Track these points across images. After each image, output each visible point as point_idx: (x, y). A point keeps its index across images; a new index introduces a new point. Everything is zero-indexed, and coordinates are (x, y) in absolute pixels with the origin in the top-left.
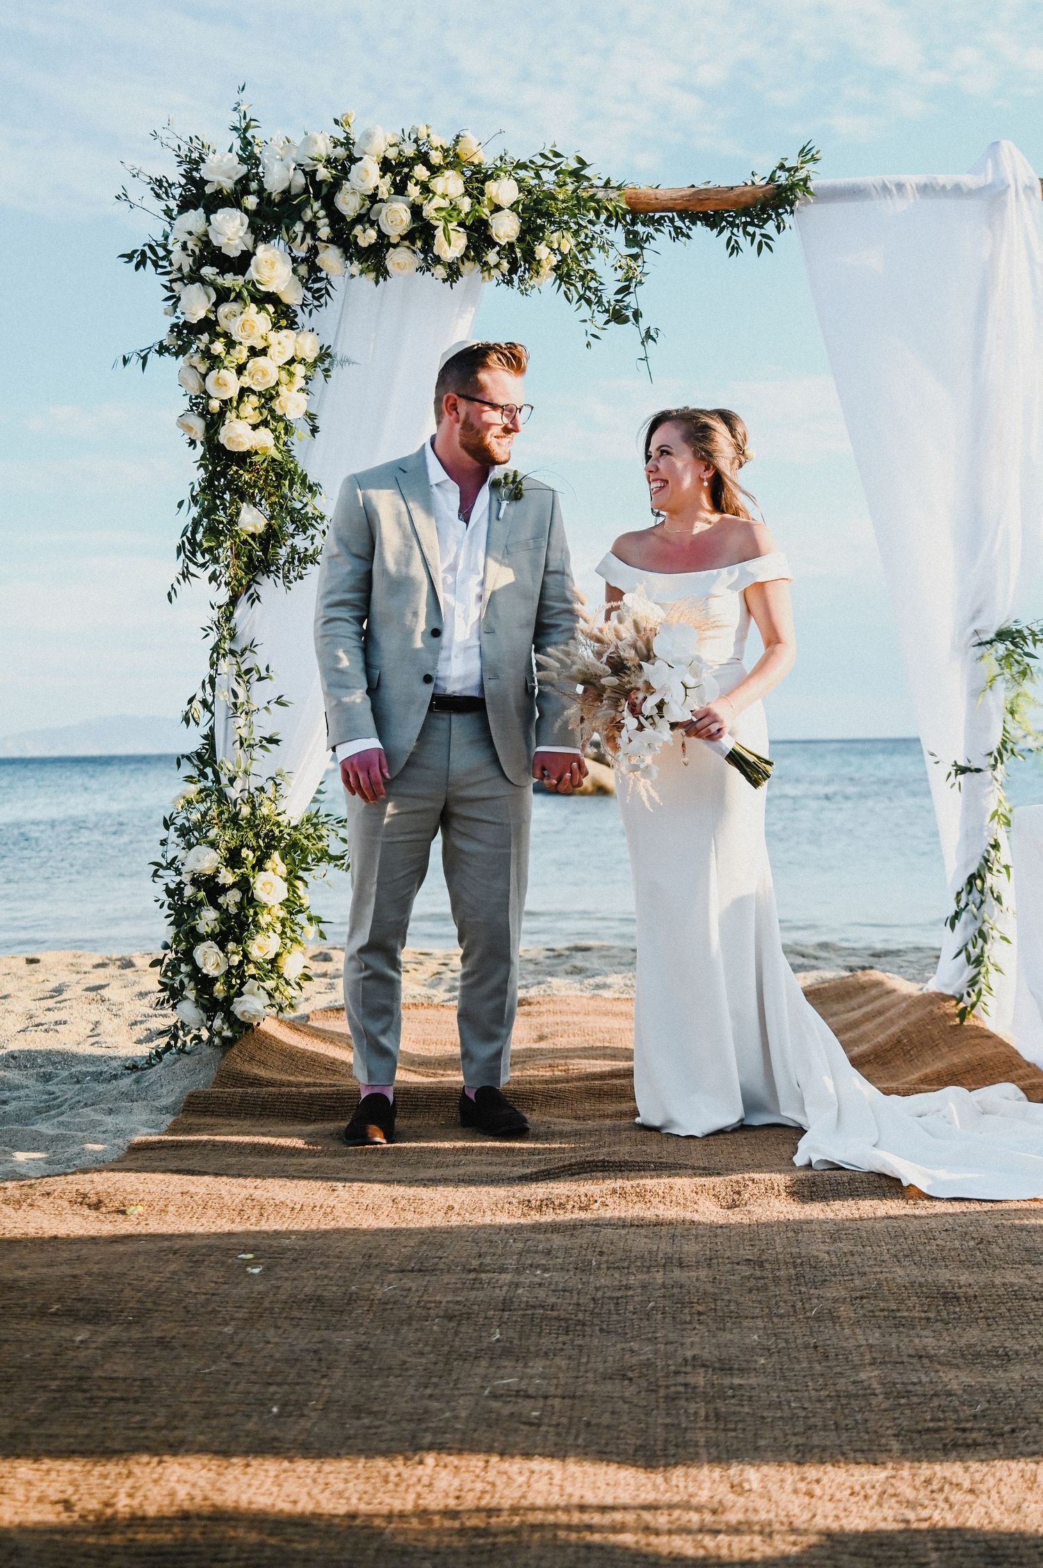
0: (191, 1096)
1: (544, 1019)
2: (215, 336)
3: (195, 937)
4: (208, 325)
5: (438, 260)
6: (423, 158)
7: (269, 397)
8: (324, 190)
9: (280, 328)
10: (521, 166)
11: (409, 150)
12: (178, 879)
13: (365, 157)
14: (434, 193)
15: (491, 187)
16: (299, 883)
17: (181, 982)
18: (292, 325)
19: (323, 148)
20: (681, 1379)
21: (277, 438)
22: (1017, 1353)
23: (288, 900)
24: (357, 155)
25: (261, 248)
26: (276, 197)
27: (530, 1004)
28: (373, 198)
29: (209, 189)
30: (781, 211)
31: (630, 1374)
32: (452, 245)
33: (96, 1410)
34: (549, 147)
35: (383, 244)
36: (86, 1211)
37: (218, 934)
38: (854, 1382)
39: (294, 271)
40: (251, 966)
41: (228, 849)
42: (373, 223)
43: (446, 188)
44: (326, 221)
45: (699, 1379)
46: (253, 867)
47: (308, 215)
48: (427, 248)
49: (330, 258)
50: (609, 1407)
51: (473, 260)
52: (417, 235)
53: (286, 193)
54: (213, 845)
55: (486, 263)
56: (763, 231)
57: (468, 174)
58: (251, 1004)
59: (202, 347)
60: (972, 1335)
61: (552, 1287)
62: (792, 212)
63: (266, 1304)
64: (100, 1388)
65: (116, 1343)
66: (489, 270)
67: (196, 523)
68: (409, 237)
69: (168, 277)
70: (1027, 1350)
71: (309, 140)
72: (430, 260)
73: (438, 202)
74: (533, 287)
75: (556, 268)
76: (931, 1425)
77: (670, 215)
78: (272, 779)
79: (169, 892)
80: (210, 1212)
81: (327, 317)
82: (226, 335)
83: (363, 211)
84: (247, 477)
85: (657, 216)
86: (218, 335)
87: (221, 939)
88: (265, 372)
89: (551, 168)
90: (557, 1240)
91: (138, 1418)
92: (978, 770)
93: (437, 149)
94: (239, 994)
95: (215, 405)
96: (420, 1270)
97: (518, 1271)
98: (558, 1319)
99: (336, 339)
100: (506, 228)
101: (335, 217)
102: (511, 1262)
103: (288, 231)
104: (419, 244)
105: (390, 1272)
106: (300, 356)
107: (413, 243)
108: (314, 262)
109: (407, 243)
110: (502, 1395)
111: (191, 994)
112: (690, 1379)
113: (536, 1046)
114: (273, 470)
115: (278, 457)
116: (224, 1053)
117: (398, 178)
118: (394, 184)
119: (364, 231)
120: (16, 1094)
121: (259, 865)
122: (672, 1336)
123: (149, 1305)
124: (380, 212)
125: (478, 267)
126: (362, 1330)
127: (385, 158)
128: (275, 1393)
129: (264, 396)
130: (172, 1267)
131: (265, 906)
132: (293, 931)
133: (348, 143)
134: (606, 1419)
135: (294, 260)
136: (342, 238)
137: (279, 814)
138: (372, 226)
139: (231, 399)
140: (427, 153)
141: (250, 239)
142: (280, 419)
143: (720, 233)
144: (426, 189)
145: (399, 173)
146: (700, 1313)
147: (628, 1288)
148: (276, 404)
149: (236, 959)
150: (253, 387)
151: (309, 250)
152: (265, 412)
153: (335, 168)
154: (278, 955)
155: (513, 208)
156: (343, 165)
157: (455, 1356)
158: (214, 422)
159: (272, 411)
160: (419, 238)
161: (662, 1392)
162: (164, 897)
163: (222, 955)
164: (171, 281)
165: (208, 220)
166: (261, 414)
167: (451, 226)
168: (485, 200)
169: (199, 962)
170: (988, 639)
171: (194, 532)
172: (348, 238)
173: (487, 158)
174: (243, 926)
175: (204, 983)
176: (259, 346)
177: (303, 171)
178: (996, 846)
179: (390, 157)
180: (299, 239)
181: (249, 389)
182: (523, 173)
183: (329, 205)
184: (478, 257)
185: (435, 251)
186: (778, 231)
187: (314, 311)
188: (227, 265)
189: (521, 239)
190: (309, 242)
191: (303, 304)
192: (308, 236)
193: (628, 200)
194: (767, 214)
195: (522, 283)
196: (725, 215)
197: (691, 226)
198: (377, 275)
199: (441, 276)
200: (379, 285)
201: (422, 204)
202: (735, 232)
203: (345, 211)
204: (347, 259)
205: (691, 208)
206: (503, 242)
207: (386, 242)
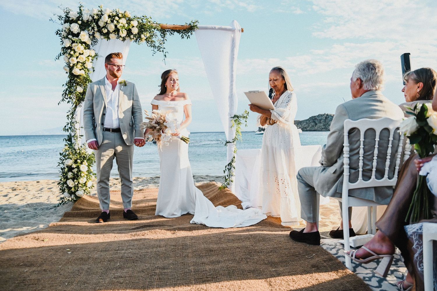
0: (65, 213)
1: (146, 193)
2: (71, 50)
3: (67, 179)
4: (70, 48)
5: (121, 36)
6: (118, 15)
7: (83, 64)
8: (96, 21)
9: (86, 49)
10: (138, 18)
11: (115, 14)
12: (64, 166)
13: (105, 14)
14: (120, 23)
15: (132, 22)
16: (90, 167)
17: (64, 188)
18: (89, 48)
19: (96, 12)
20: (154, 271)
21: (85, 72)
22: (221, 261)
23: (88, 170)
24: (103, 14)
25: (82, 33)
26: (85, 22)
27: (143, 190)
28: (106, 23)
29: (70, 19)
30: (192, 31)
31: (144, 271)
32: (123, 33)
33: (26, 287)
34: (144, 15)
36: (35, 240)
37: (72, 178)
38: (188, 270)
39: (89, 37)
40: (80, 184)
41: (74, 160)
42: (106, 28)
43: (122, 22)
44: (96, 27)
45: (157, 271)
46: (80, 163)
47: (93, 26)
48: (118, 34)
49: (97, 35)
50: (138, 278)
52: (116, 31)
53: (88, 21)
54: (71, 159)
55: (131, 38)
56: (188, 34)
57: (127, 19)
58: (80, 193)
59: (69, 52)
60: (214, 258)
61: (132, 253)
62: (194, 31)
63: (70, 260)
64: (28, 282)
65: (34, 271)
66: (131, 39)
67: (67, 90)
68: (114, 31)
69: (61, 37)
70: (223, 260)
71: (93, 10)
72: (119, 37)
74: (141, 43)
75: (146, 40)
76: (201, 277)
77: (170, 30)
78: (83, 144)
79: (62, 169)
80: (63, 240)
81: (96, 47)
82: (74, 50)
83: (104, 25)
84: (79, 80)
85: (167, 30)
86: (72, 50)
87: (73, 179)
88: (82, 58)
89: (145, 19)
90: (136, 243)
91: (35, 288)
92: (231, 142)
93: (120, 14)
94: (78, 191)
95: (71, 65)
96: (105, 251)
97: (126, 250)
98: (132, 260)
99: (98, 52)
100: (135, 31)
101: (98, 26)
102: (125, 248)
103: (88, 29)
104: (116, 33)
105: (99, 252)
106: (91, 55)
108: (94, 35)
109: (114, 33)
110: (116, 278)
111: (66, 191)
112: (156, 271)
113: (143, 199)
114: (85, 79)
115: (86, 76)
116: (74, 203)
117: (112, 19)
118: (111, 20)
120: (28, 213)
121: (81, 163)
122: (154, 262)
123: (44, 262)
124: (108, 26)
125: (129, 39)
126: (90, 265)
128: (67, 280)
129: (82, 63)
130: (51, 253)
131: (83, 172)
132: (89, 177)
133: (101, 11)
134: (137, 281)
135: (90, 35)
136: (100, 31)
137: (86, 152)
138: (106, 29)
139: (75, 64)
140: (118, 14)
141: (79, 30)
142: (87, 68)
143: (180, 34)
144: (118, 22)
145: (112, 18)
146: (161, 257)
147: (148, 252)
148: (85, 65)
149: (76, 183)
151: (93, 33)
152: (83, 67)
153: (99, 16)
154: (86, 182)
155: (137, 27)
156: (100, 15)
157: (109, 269)
158: (71, 68)
159: (84, 66)
161: (150, 274)
162: (61, 170)
163: (73, 182)
164: (62, 38)
165: (70, 26)
167: (123, 30)
168: (131, 25)
169: (68, 184)
170: (233, 117)
171: (66, 91)
173: (132, 17)
174: (78, 176)
175: (69, 188)
176: (81, 53)
177: (92, 16)
178: (234, 157)
179: (110, 15)
180: (90, 30)
181: (79, 62)
182: (139, 20)
183: (97, 24)
184: (129, 36)
185: (120, 35)
186: (191, 35)
187: (94, 46)
188: (74, 35)
189: (138, 33)
190: (93, 31)
191: (92, 44)
192: (92, 30)
193: (161, 27)
194: (189, 31)
195: (138, 42)
196: (181, 31)
197: (174, 32)
198: (108, 39)
199: (121, 40)
200: (108, 41)
201: (117, 25)
202: (183, 34)
203: (100, 25)
204: (101, 35)
205: (174, 29)
206: (134, 34)
207: (109, 32)
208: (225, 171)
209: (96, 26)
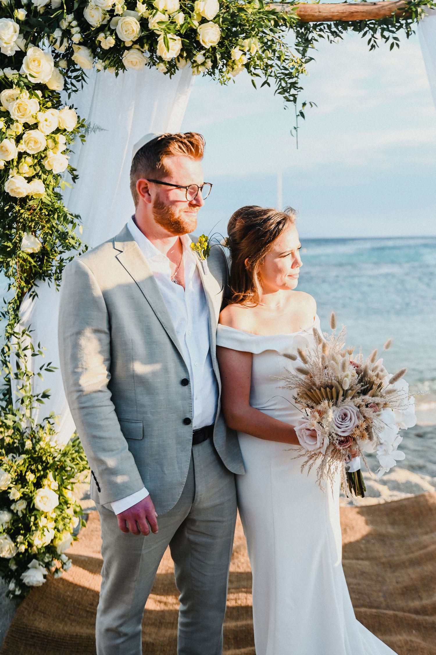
5: (161, 59)
7: (40, 158)
8: (76, 6)
9: (47, 108)
14: (157, 10)
15: (199, 5)
16: (66, 493)
18: (57, 105)
21: (47, 186)
23: (60, 504)
25: (31, 51)
26: (41, 10)
28: (112, 13)
30: (409, 21)
32: (170, 48)
35: (120, 47)
37: (10, 531)
39: (56, 65)
40: (34, 550)
41: (17, 473)
43: (166, 5)
44: (78, 29)
46: (34, 485)
47: (64, 25)
48: (153, 50)
49: (82, 56)
51: (186, 58)
52: (145, 41)
53: (47, 7)
55: (195, 61)
56: (395, 35)
58: (34, 577)
62: (418, 22)
66: (198, 66)
68: (139, 42)
72: (155, 59)
74: (229, 78)
75: (247, 65)
77: (329, 23)
81: (80, 97)
82: (6, 114)
83: (105, 22)
84: (26, 214)
85: (319, 23)
87: (12, 534)
88: (36, 141)
94: (26, 569)
95: (1, 164)
100: (210, 35)
101: (84, 25)
103: (49, 37)
104: (146, 47)
106: (62, 127)
107: (142, 47)
108: (70, 59)
109: (137, 46)
114: (46, 208)
115: (47, 200)
116: (16, 606)
118: (127, 3)
119: (106, 38)
121: (38, 485)
124: (117, 24)
125: (189, 63)
129: (36, 158)
131: (43, 512)
135: (56, 56)
136: (90, 42)
138: (111, 34)
139: (13, 160)
141: (22, 42)
142: (50, 172)
143: (364, 35)
144: (151, 6)
148: (45, 163)
149: (23, 548)
150: (28, 152)
151: (66, 50)
152: (38, 168)
154: (53, 541)
155: (216, 19)
158: (1, 176)
159: (42, 167)
160: (147, 43)
163: (13, 545)
166: (35, 170)
167: (169, 36)
168: (194, 15)
172: (94, 41)
174: (28, 526)
176: (31, 122)
180: (58, 43)
181: (25, 153)
183: (80, 17)
184: (190, 56)
185: (158, 54)
187: (73, 94)
188: (7, 60)
189: (221, 44)
190: (65, 44)
191: (66, 89)
192: (65, 40)
193: (299, 13)
194: (400, 22)
195: (221, 75)
196: (368, 23)
197: (342, 30)
198: (117, 69)
199: (163, 70)
200: (118, 77)
201: (148, 18)
202: (375, 36)
203: (91, 22)
204: (94, 58)
205: (344, 18)
206: (207, 46)
207: (122, 46)
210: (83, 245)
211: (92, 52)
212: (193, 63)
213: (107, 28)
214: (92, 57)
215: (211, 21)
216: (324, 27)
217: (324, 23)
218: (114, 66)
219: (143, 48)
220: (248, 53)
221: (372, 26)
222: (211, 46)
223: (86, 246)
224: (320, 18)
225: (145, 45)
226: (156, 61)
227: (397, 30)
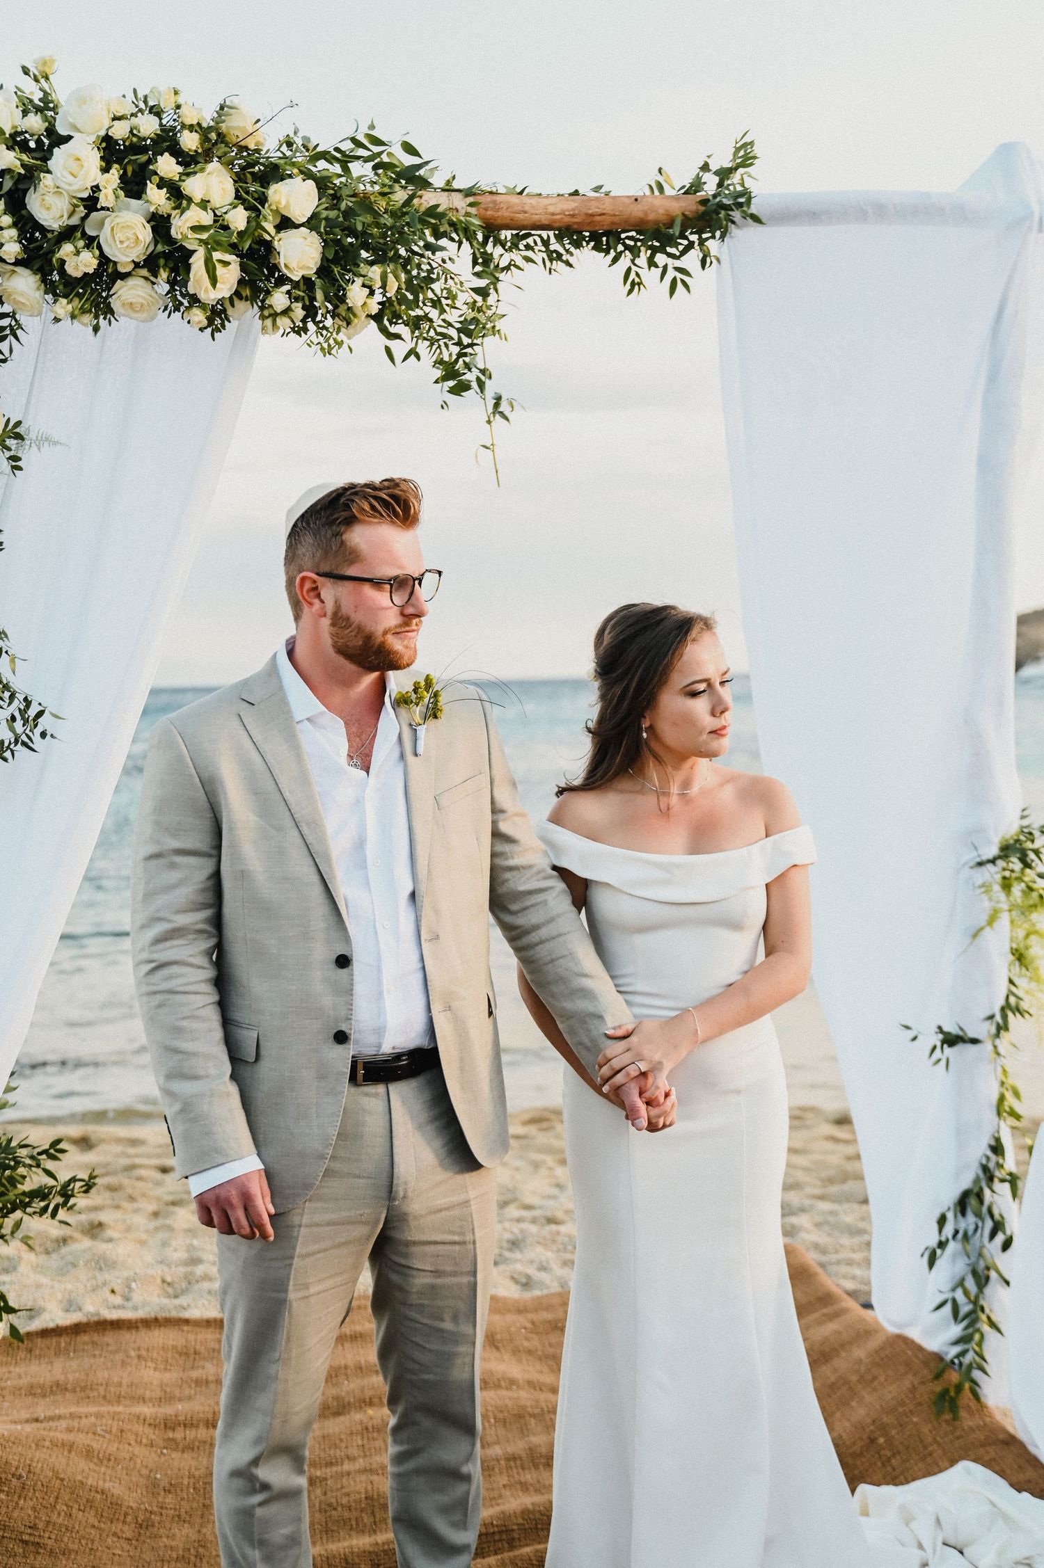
5: (194, 300)
6: (171, 142)
8: (10, 185)
10: (324, 155)
11: (148, 126)
13: (76, 136)
14: (190, 200)
15: (277, 191)
19: (6, 116)
24: (62, 130)
28: (90, 203)
30: (706, 236)
32: (217, 281)
34: (364, 129)
35: (107, 273)
42: (91, 242)
43: (207, 192)
44: (14, 233)
48: (177, 281)
49: (20, 287)
51: (249, 301)
52: (162, 262)
55: (268, 306)
56: (678, 263)
57: (240, 166)
62: (723, 237)
66: (274, 315)
68: (150, 264)
72: (181, 299)
73: (196, 216)
74: (340, 344)
75: (378, 315)
77: (544, 234)
83: (75, 221)
85: (523, 232)
89: (367, 160)
92: (975, 1041)
93: (191, 128)
99: (25, 415)
100: (300, 254)
101: (28, 227)
104: (164, 274)
107: (155, 274)
109: (144, 272)
117: (131, 173)
118: (121, 178)
119: (78, 253)
124: (101, 226)
125: (258, 312)
127: (107, 140)
133: (46, 106)
136: (40, 260)
138: (88, 246)
140: (176, 134)
143: (615, 260)
144: (176, 193)
145: (133, 164)
153: (24, 147)
155: (312, 223)
156: (40, 144)
160: (165, 266)
167: (216, 255)
168: (265, 211)
170: (990, 856)
172: (49, 261)
173: (269, 144)
178: (997, 1148)
179: (116, 137)
182: (322, 164)
183: (16, 205)
184: (258, 296)
185: (190, 289)
186: (703, 266)
189: (323, 271)
193: (482, 212)
194: (686, 238)
195: (322, 335)
196: (623, 236)
197: (572, 249)
198: (96, 317)
199: (199, 322)
200: (99, 333)
201: (169, 216)
202: (637, 261)
203: (46, 220)
204: (46, 293)
205: (575, 226)
206: (296, 278)
207: (110, 270)
208: (939, 1252)
209: (15, 225)
210: (21, 697)
211: (42, 282)
212: (262, 308)
213: (79, 234)
214: (42, 292)
215: (302, 225)
216: (535, 242)
217: (533, 232)
218: (90, 311)
219: (156, 277)
220: (378, 292)
221: (632, 243)
222: (303, 276)
223: (26, 699)
224: (525, 223)
225: (162, 270)
226: (181, 304)
227: (683, 253)
